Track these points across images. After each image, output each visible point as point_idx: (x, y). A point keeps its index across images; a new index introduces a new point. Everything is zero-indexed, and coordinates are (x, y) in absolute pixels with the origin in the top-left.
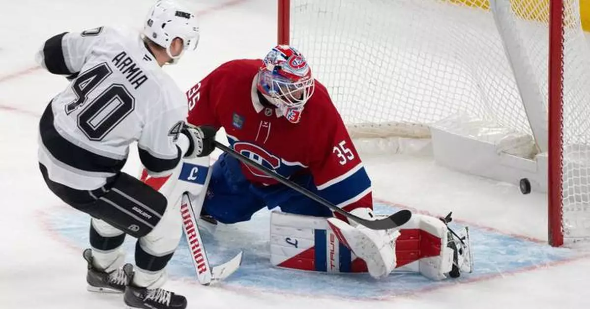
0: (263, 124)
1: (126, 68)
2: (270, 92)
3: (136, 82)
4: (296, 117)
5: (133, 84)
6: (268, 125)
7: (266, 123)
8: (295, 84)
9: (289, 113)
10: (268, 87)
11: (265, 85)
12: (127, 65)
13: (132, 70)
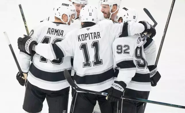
1: (54, 32)
3: (61, 34)
5: (60, 36)
12: (54, 31)
13: (56, 31)
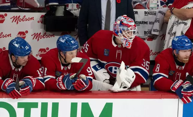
0: (118, 51)
2: (118, 34)
4: (129, 45)
6: (120, 51)
7: (119, 51)
8: (128, 28)
9: (126, 43)
10: (118, 32)
11: (116, 31)
